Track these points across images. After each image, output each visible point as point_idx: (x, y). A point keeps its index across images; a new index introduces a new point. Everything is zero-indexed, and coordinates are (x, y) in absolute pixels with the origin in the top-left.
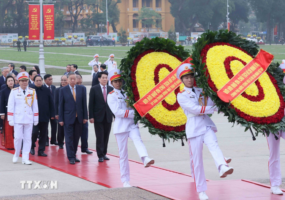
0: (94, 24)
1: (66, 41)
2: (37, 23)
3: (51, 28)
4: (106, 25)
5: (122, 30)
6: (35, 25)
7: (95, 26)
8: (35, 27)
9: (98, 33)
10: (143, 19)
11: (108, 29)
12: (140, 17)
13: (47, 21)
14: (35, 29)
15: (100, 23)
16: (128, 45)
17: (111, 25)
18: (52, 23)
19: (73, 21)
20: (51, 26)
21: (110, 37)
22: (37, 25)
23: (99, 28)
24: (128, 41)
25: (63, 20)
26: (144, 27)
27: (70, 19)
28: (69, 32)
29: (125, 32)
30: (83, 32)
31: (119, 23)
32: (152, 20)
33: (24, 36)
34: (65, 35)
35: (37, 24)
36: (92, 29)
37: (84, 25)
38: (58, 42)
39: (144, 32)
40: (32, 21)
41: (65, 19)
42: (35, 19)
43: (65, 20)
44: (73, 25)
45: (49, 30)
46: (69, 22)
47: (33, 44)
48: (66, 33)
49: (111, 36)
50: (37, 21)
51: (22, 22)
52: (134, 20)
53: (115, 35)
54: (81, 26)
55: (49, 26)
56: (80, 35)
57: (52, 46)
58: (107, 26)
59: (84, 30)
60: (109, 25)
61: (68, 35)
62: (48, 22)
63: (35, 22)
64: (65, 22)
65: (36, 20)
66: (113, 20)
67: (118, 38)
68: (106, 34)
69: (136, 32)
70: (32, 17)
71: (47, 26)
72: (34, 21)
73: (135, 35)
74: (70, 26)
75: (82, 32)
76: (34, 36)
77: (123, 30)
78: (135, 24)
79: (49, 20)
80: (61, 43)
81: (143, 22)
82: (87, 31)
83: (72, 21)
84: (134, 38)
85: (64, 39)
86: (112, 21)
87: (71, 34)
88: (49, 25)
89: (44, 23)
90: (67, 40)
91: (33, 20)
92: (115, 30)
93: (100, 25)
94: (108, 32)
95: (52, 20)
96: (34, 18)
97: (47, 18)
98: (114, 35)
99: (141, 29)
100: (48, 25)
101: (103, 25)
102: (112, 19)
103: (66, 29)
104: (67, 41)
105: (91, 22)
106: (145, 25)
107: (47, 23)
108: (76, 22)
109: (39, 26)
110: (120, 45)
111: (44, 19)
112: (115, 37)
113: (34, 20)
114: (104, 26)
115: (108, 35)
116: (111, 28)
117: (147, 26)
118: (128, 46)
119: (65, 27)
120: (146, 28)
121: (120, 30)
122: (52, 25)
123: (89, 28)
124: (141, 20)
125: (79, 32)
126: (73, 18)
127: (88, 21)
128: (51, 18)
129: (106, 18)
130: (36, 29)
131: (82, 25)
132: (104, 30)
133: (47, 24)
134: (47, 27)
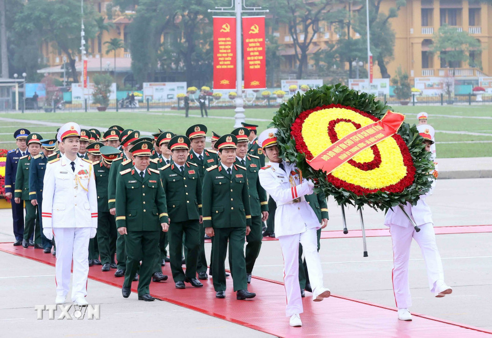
0: (342, 61)
1: (285, 96)
2: (231, 55)
3: (259, 64)
4: (367, 62)
5: (400, 73)
6: (227, 59)
7: (344, 65)
8: (226, 63)
9: (350, 80)
10: (443, 50)
11: (371, 72)
12: (437, 47)
13: (251, 49)
14: (225, 67)
15: (354, 59)
16: (414, 103)
17: (377, 62)
18: (261, 53)
19: (300, 56)
20: (258, 60)
21: (375, 87)
22: (230, 59)
23: (353, 68)
24: (414, 95)
25: (278, 54)
26: (445, 67)
27: (292, 52)
28: (291, 79)
29: (406, 77)
30: (319, 79)
31: (393, 59)
32: (462, 52)
33: (199, 88)
34: (282, 85)
35: (230, 57)
36: (338, 72)
37: (321, 63)
38: (268, 98)
39: (447, 76)
40: (221, 51)
41: (282, 52)
42: (227, 47)
43: (281, 54)
44: (298, 63)
45: (255, 69)
46: (290, 59)
47: (218, 103)
48: (285, 81)
49: (377, 86)
50: (229, 51)
51: (196, 58)
52: (424, 53)
53: (386, 83)
54: (314, 66)
55: (254, 60)
56: (313, 85)
57: (257, 106)
58: (368, 66)
59: (321, 74)
60: (372, 63)
61: (288, 84)
62: (254, 51)
63: (227, 53)
64: (283, 58)
65: (229, 49)
66: (381, 53)
67: (393, 89)
68: (367, 81)
69: (428, 76)
70: (220, 43)
71: (251, 60)
72: (225, 51)
73: (428, 83)
74: (291, 67)
75: (317, 77)
76: (225, 82)
77: (403, 73)
78: (427, 59)
79: (256, 49)
80: (274, 100)
81: (443, 56)
82: (328, 75)
83: (296, 55)
84: (425, 88)
85: (280, 91)
86: (378, 54)
87: (294, 82)
88: (256, 58)
89: (245, 54)
90: (286, 94)
91: (221, 49)
92: (384, 73)
93: (354, 63)
94: (371, 78)
95: (261, 49)
96: (224, 44)
97: (250, 45)
98: (383, 84)
99: (439, 70)
100: (252, 58)
101: (361, 63)
102: (379, 50)
103: (284, 72)
104: (287, 96)
105: (337, 57)
106: (447, 60)
107: (252, 54)
108: (304, 56)
109: (234, 61)
110: (396, 103)
111: (244, 45)
112: (385, 87)
113: (224, 49)
114: (363, 66)
115: (371, 84)
116: (376, 68)
117: (451, 65)
118: (414, 105)
119: (282, 67)
120: (448, 68)
121: (396, 72)
122: (261, 58)
123: (332, 69)
124: (439, 53)
125: (311, 79)
126: (299, 50)
127: (329, 56)
128: (258, 44)
129: (367, 49)
130: (229, 67)
131: (317, 64)
132: (363, 74)
133: (251, 56)
134: (251, 63)
